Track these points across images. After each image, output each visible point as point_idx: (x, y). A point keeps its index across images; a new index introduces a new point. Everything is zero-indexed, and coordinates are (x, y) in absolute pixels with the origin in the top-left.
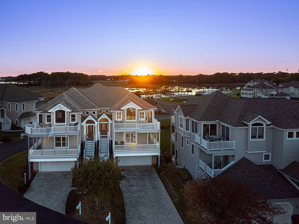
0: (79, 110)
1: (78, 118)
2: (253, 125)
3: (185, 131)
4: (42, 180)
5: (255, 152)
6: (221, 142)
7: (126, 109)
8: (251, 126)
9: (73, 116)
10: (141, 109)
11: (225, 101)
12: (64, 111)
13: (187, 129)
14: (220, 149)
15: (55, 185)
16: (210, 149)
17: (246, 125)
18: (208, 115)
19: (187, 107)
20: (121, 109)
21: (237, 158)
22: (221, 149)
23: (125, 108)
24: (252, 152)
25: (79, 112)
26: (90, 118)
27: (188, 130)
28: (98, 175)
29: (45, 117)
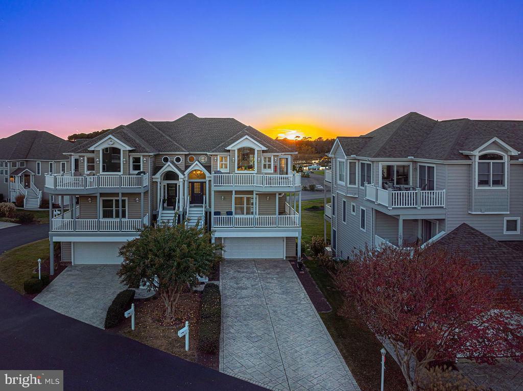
0: (147, 149)
1: (146, 164)
2: (482, 158)
3: (349, 186)
4: (75, 277)
5: (485, 213)
6: (417, 191)
7: (236, 149)
8: (477, 158)
9: (137, 160)
10: (265, 149)
11: (426, 128)
12: (120, 150)
13: (352, 181)
14: (415, 206)
15: (96, 285)
16: (394, 206)
17: (467, 157)
18: (391, 148)
19: (352, 141)
20: (228, 148)
21: (450, 226)
22: (417, 206)
23: (234, 147)
24: (480, 213)
25: (147, 152)
26: (169, 167)
27: (355, 184)
28: (167, 249)
29: (84, 160)
